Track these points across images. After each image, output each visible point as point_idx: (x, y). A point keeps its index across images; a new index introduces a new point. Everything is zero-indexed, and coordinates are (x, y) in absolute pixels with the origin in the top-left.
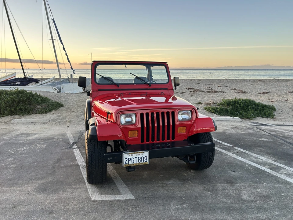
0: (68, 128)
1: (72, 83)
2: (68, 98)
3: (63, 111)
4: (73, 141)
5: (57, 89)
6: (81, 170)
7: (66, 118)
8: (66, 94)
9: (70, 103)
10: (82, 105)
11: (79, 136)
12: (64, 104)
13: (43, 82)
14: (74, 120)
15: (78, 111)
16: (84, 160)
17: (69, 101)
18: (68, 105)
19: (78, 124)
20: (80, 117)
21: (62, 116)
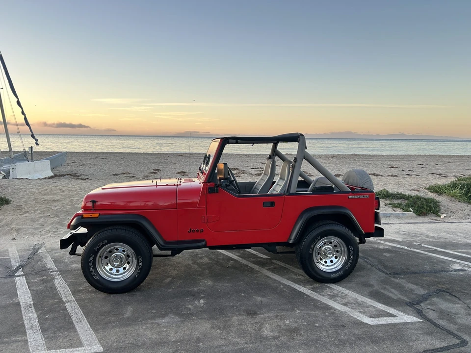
0: (14, 242)
1: (32, 160)
2: (20, 189)
3: (8, 212)
4: (18, 264)
6: (23, 312)
7: (11, 224)
8: (18, 181)
9: (23, 197)
10: (44, 201)
11: (30, 255)
12: (10, 199)
14: (26, 226)
15: (35, 211)
16: (30, 296)
17: (21, 194)
18: (18, 201)
19: (32, 234)
20: (38, 221)
21: (4, 221)
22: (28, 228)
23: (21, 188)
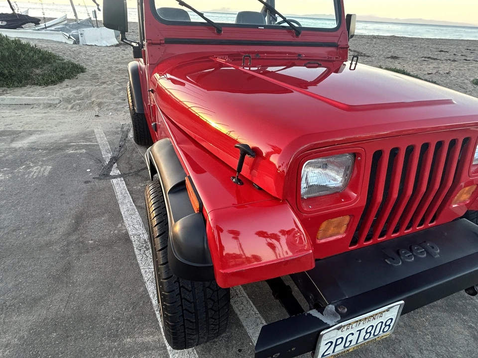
0: (97, 120)
1: (98, 27)
2: (93, 56)
3: (86, 82)
4: (110, 155)
5: (71, 37)
7: (91, 96)
8: (88, 48)
9: (97, 64)
10: (119, 70)
11: (121, 141)
12: (85, 66)
13: (48, 24)
14: (107, 100)
15: (113, 82)
17: (94, 61)
18: (93, 69)
19: (115, 110)
20: (118, 94)
21: (83, 92)
22: (110, 103)
23: (93, 54)
